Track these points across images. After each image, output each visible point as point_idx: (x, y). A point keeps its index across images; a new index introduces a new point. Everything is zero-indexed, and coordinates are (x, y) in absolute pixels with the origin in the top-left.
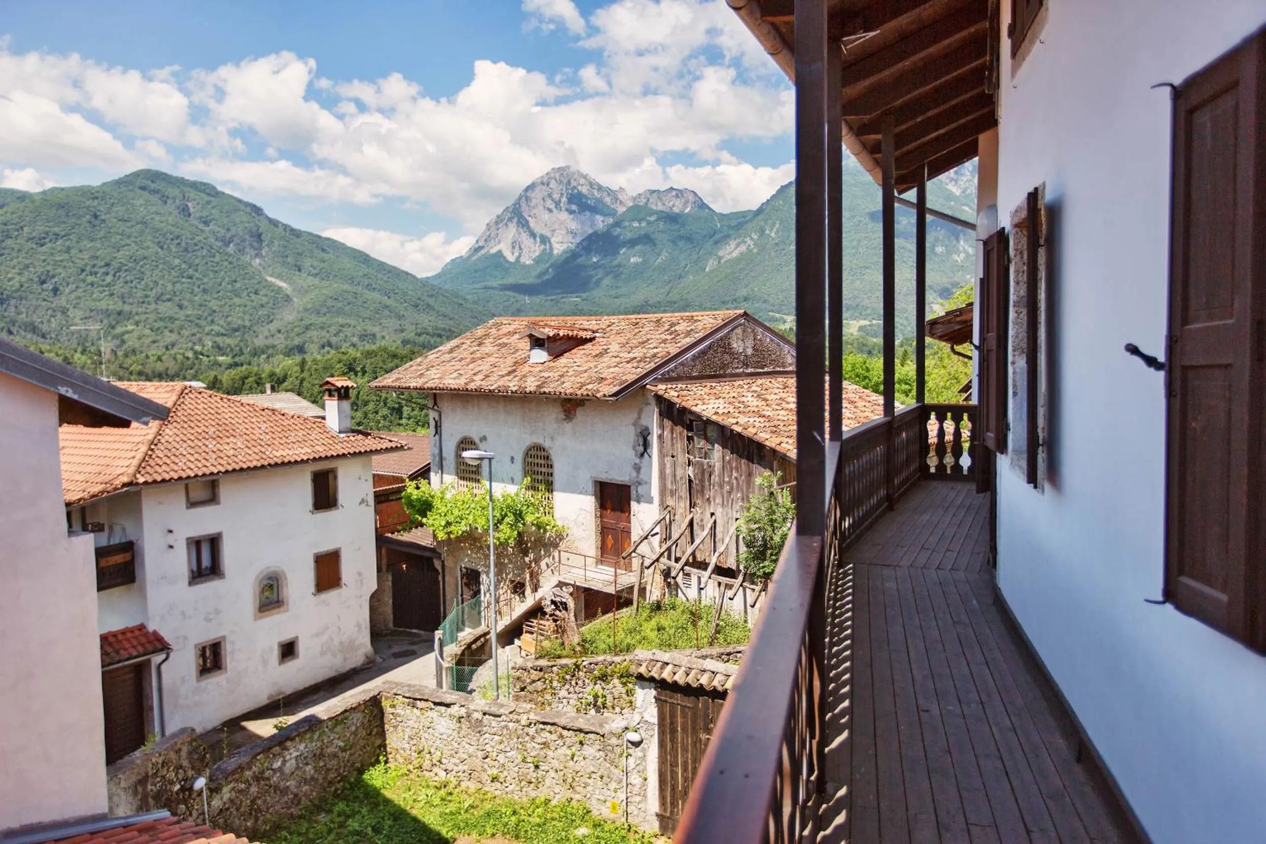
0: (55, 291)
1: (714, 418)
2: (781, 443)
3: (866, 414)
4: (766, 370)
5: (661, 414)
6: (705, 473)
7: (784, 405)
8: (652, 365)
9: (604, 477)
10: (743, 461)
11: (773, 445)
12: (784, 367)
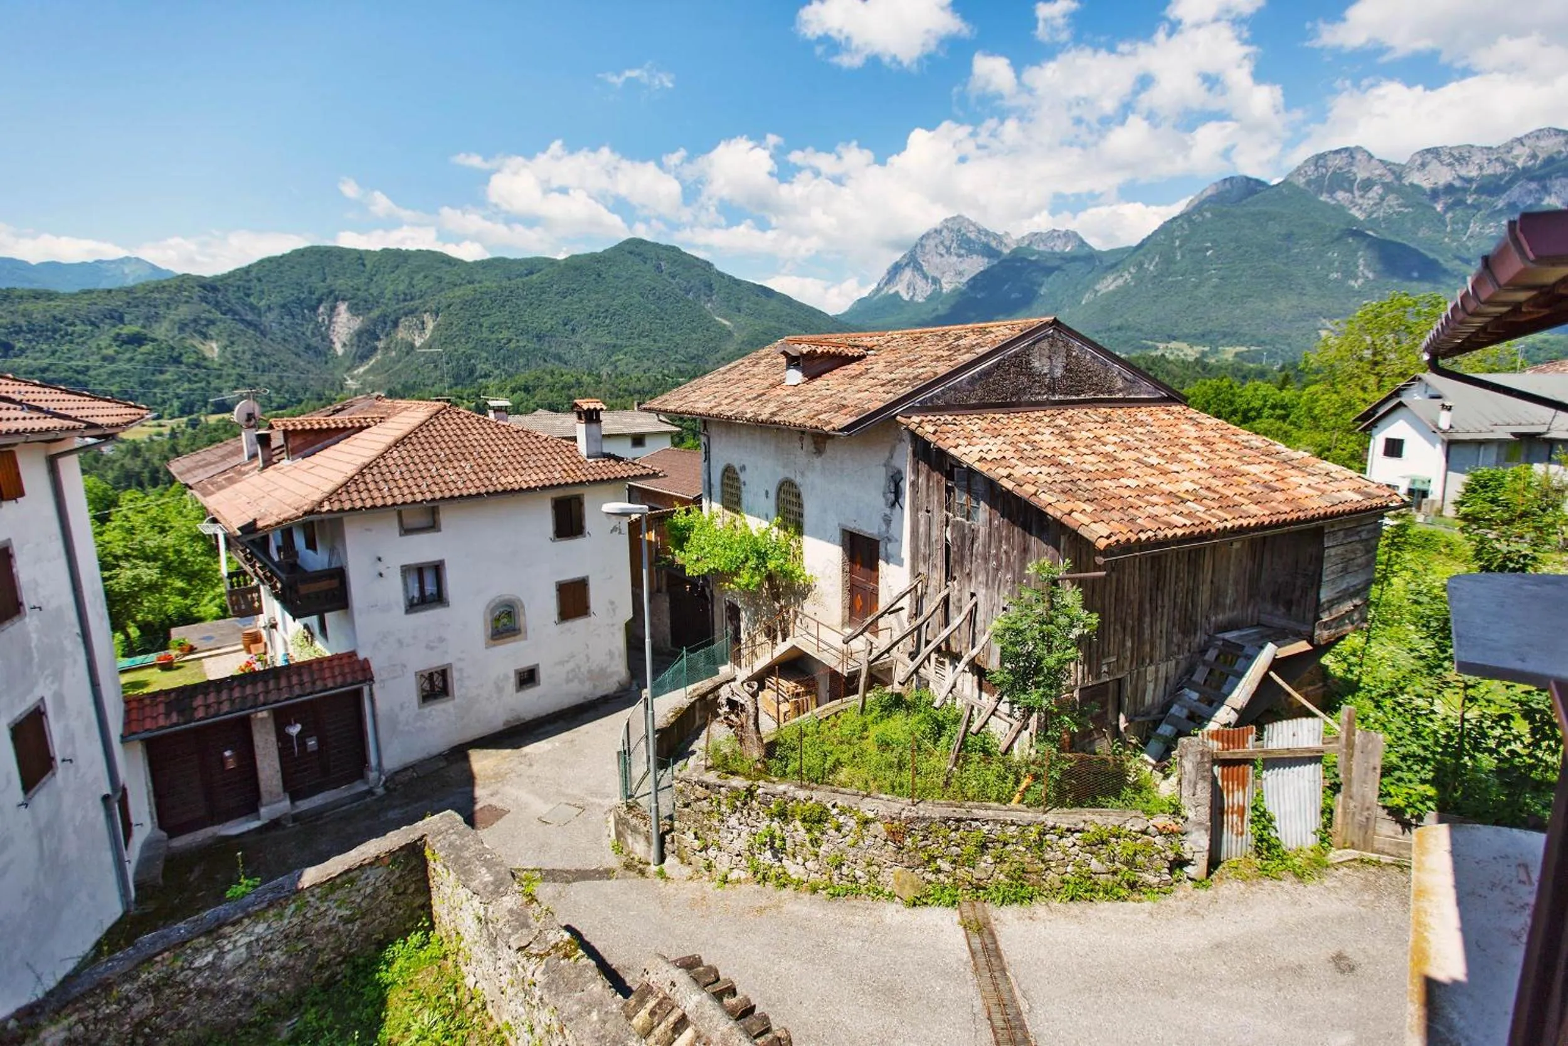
0: (573, 330)
1: (977, 466)
2: (1072, 511)
3: (1229, 462)
4: (1082, 397)
5: (915, 454)
6: (966, 538)
7: (1099, 448)
8: (909, 389)
9: (852, 526)
10: (1016, 529)
11: (1059, 514)
12: (1110, 392)
